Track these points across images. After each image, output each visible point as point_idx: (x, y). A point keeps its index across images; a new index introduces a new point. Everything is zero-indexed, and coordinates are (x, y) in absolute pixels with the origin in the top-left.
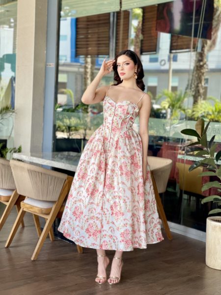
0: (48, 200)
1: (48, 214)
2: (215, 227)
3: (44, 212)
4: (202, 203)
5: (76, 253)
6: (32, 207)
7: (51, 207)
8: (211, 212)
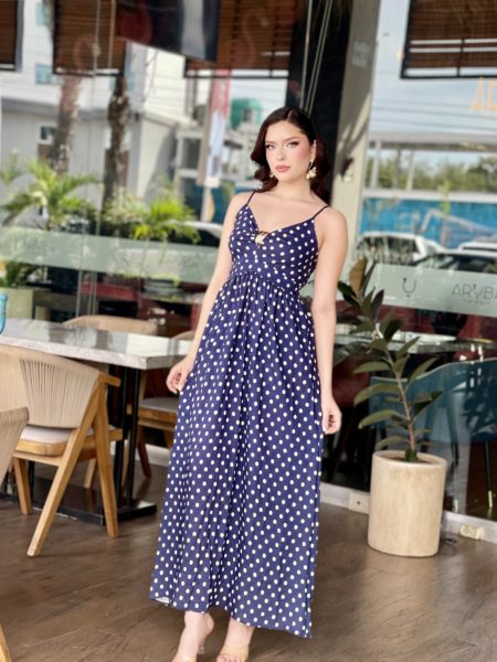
1: (58, 454)
2: (397, 471)
3: (49, 452)
4: (360, 426)
7: (64, 441)
8: (381, 443)
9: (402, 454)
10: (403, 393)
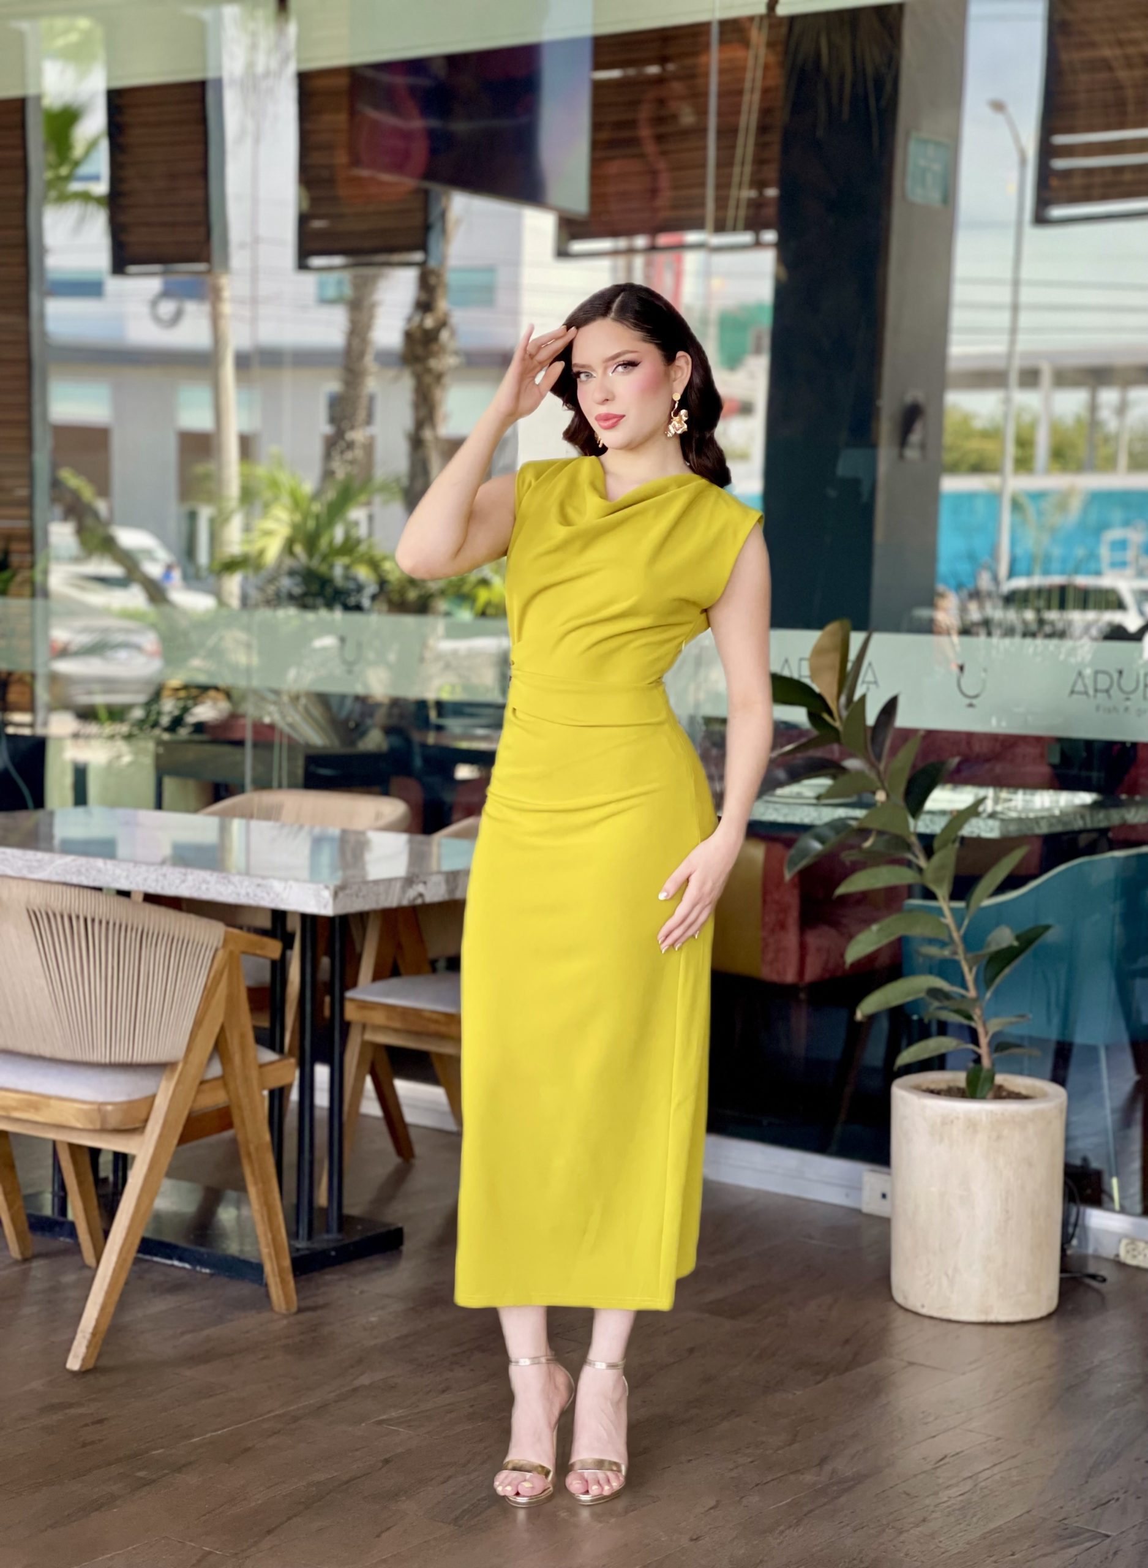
0: (138, 1058)
1: (136, 1129)
2: (947, 1121)
3: (113, 1123)
4: (859, 1016)
5: (265, 1315)
6: (37, 1102)
7: (148, 1093)
8: (907, 1056)
9: (959, 1078)
10: (956, 935)
